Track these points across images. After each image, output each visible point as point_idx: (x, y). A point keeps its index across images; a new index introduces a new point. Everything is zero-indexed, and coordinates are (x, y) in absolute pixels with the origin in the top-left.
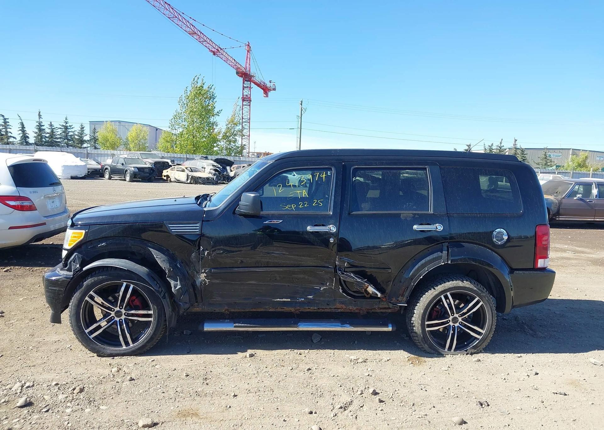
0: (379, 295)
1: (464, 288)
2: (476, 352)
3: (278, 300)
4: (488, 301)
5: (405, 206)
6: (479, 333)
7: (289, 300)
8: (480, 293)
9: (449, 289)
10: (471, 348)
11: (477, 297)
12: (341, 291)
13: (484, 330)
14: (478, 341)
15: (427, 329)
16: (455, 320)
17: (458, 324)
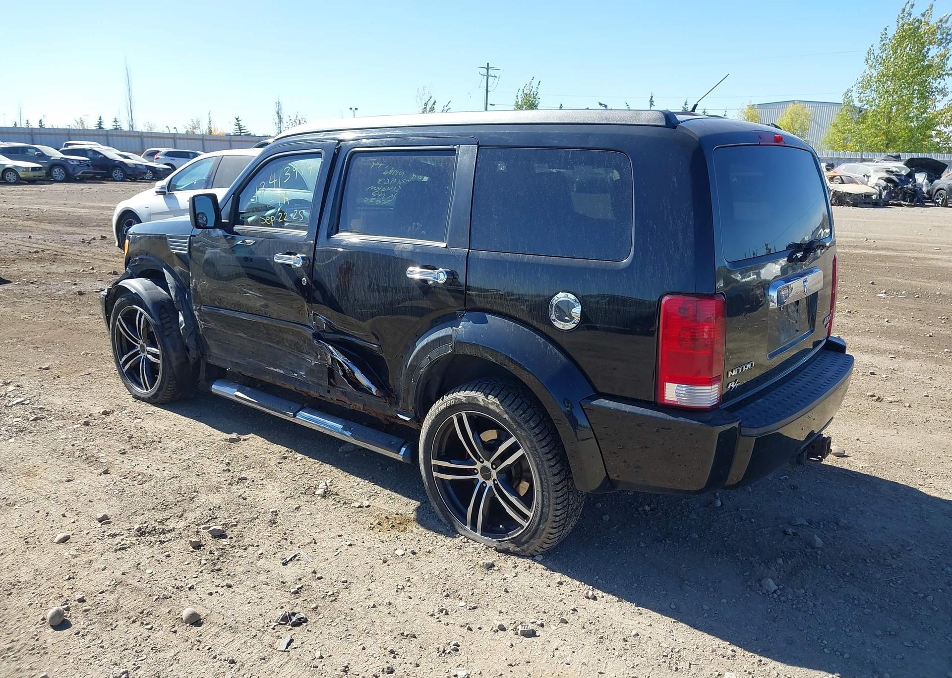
0: (374, 390)
1: (486, 409)
2: (517, 551)
3: (272, 368)
4: (533, 449)
5: (410, 228)
6: (525, 517)
7: (282, 372)
8: (515, 427)
9: (460, 404)
10: (509, 540)
11: (512, 436)
12: (341, 373)
13: (531, 512)
14: (521, 531)
15: (435, 474)
16: (486, 472)
17: (490, 483)
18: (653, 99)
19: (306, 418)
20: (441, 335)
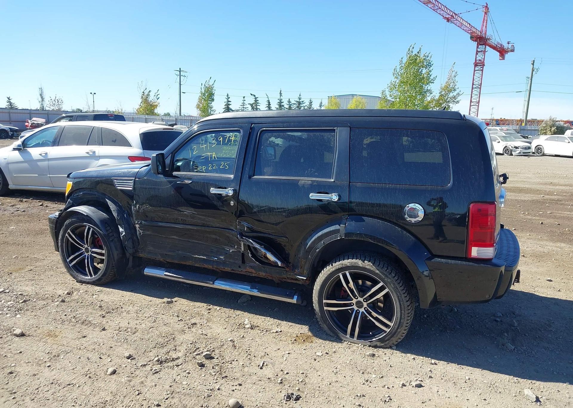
0: (280, 264)
1: (364, 269)
2: (382, 346)
3: (197, 256)
4: (395, 289)
5: (306, 172)
6: (387, 326)
7: (205, 258)
8: (383, 277)
9: (346, 267)
10: (376, 340)
11: (381, 282)
12: (250, 255)
13: (392, 323)
14: (385, 334)
15: (325, 308)
16: (359, 304)
17: (362, 310)
18: (282, 93)
19: (220, 285)
20: (332, 229)
